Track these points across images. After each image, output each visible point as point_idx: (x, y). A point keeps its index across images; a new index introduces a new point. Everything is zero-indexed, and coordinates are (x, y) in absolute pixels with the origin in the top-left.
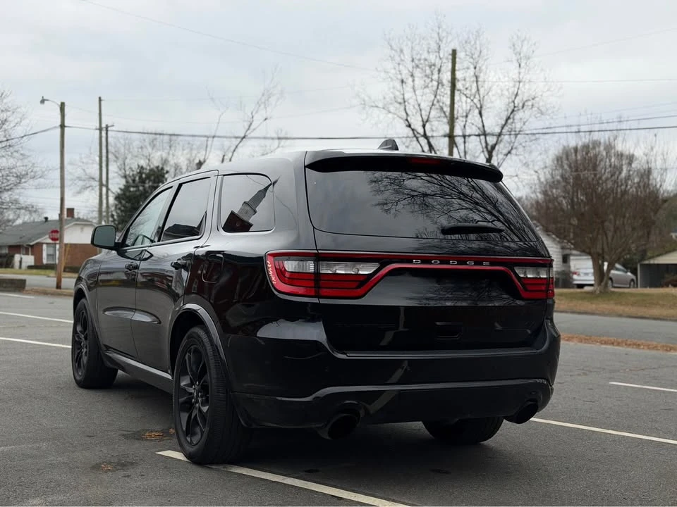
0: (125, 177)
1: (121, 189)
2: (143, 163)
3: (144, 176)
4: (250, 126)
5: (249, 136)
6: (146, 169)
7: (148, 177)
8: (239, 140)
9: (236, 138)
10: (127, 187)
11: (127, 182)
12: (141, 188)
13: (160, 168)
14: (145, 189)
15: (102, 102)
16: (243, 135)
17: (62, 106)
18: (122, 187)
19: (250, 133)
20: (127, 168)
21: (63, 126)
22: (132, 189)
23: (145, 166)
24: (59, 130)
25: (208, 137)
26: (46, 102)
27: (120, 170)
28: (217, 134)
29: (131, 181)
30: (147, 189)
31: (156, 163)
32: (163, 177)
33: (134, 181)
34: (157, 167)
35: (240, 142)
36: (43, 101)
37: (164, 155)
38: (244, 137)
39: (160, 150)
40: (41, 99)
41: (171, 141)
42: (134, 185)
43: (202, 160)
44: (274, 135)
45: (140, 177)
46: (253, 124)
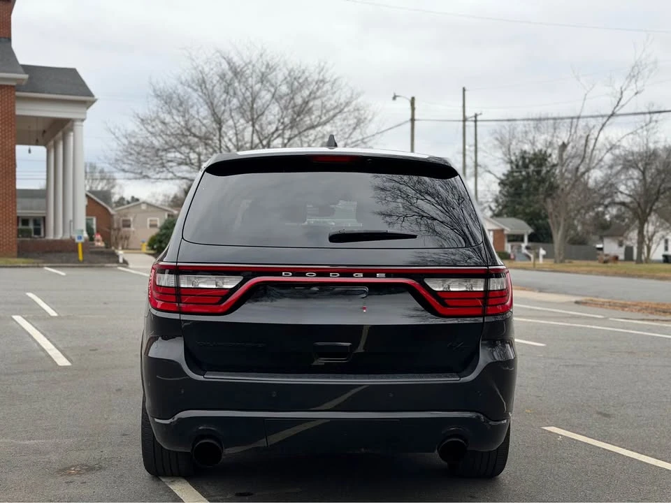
0: (511, 162)
1: (504, 175)
2: (527, 147)
3: (527, 161)
4: (618, 103)
5: (618, 113)
6: (529, 153)
7: (531, 161)
8: (605, 119)
9: (602, 116)
10: (511, 173)
11: (512, 168)
12: (524, 173)
13: (543, 152)
14: (528, 173)
15: (466, 93)
16: (610, 113)
17: (413, 101)
18: (506, 172)
19: (619, 110)
20: (512, 153)
21: (413, 120)
22: (515, 174)
23: (528, 150)
24: (409, 125)
25: (572, 118)
26: (397, 98)
27: (506, 155)
28: (583, 114)
29: (514, 167)
30: (531, 174)
31: (540, 146)
32: (546, 160)
33: (517, 166)
34: (541, 151)
35: (608, 120)
36: (394, 98)
37: (549, 139)
38: (613, 115)
39: (544, 133)
40: (393, 96)
41: (555, 123)
42: (517, 170)
43: (566, 141)
44: (646, 111)
45: (524, 162)
46: (622, 100)
